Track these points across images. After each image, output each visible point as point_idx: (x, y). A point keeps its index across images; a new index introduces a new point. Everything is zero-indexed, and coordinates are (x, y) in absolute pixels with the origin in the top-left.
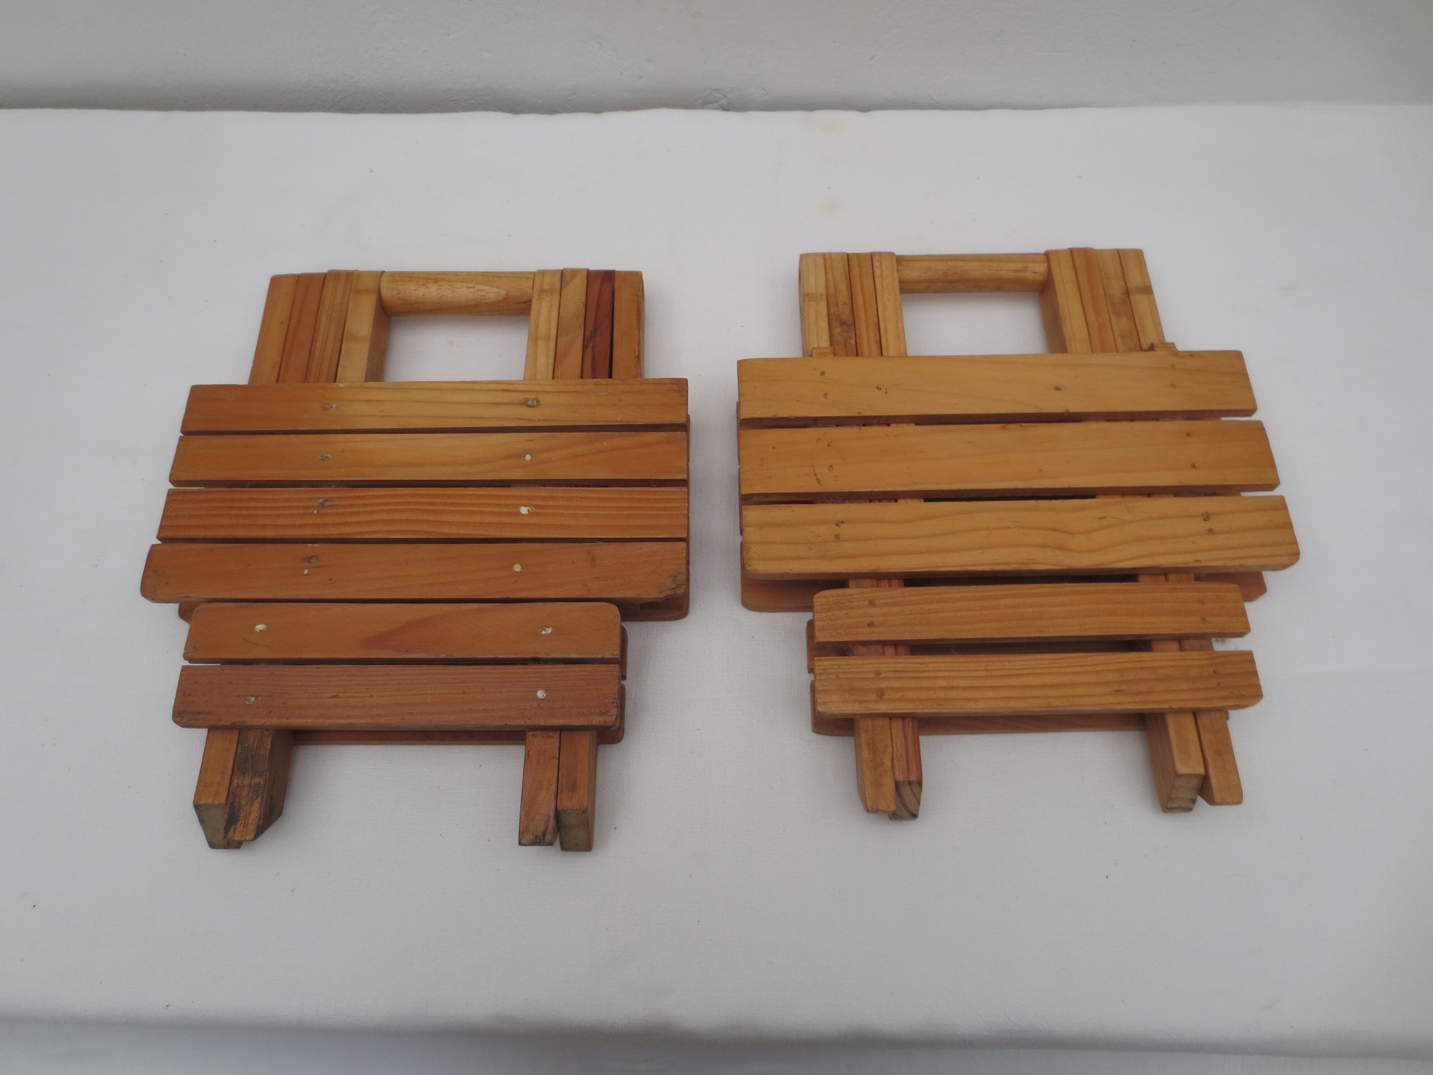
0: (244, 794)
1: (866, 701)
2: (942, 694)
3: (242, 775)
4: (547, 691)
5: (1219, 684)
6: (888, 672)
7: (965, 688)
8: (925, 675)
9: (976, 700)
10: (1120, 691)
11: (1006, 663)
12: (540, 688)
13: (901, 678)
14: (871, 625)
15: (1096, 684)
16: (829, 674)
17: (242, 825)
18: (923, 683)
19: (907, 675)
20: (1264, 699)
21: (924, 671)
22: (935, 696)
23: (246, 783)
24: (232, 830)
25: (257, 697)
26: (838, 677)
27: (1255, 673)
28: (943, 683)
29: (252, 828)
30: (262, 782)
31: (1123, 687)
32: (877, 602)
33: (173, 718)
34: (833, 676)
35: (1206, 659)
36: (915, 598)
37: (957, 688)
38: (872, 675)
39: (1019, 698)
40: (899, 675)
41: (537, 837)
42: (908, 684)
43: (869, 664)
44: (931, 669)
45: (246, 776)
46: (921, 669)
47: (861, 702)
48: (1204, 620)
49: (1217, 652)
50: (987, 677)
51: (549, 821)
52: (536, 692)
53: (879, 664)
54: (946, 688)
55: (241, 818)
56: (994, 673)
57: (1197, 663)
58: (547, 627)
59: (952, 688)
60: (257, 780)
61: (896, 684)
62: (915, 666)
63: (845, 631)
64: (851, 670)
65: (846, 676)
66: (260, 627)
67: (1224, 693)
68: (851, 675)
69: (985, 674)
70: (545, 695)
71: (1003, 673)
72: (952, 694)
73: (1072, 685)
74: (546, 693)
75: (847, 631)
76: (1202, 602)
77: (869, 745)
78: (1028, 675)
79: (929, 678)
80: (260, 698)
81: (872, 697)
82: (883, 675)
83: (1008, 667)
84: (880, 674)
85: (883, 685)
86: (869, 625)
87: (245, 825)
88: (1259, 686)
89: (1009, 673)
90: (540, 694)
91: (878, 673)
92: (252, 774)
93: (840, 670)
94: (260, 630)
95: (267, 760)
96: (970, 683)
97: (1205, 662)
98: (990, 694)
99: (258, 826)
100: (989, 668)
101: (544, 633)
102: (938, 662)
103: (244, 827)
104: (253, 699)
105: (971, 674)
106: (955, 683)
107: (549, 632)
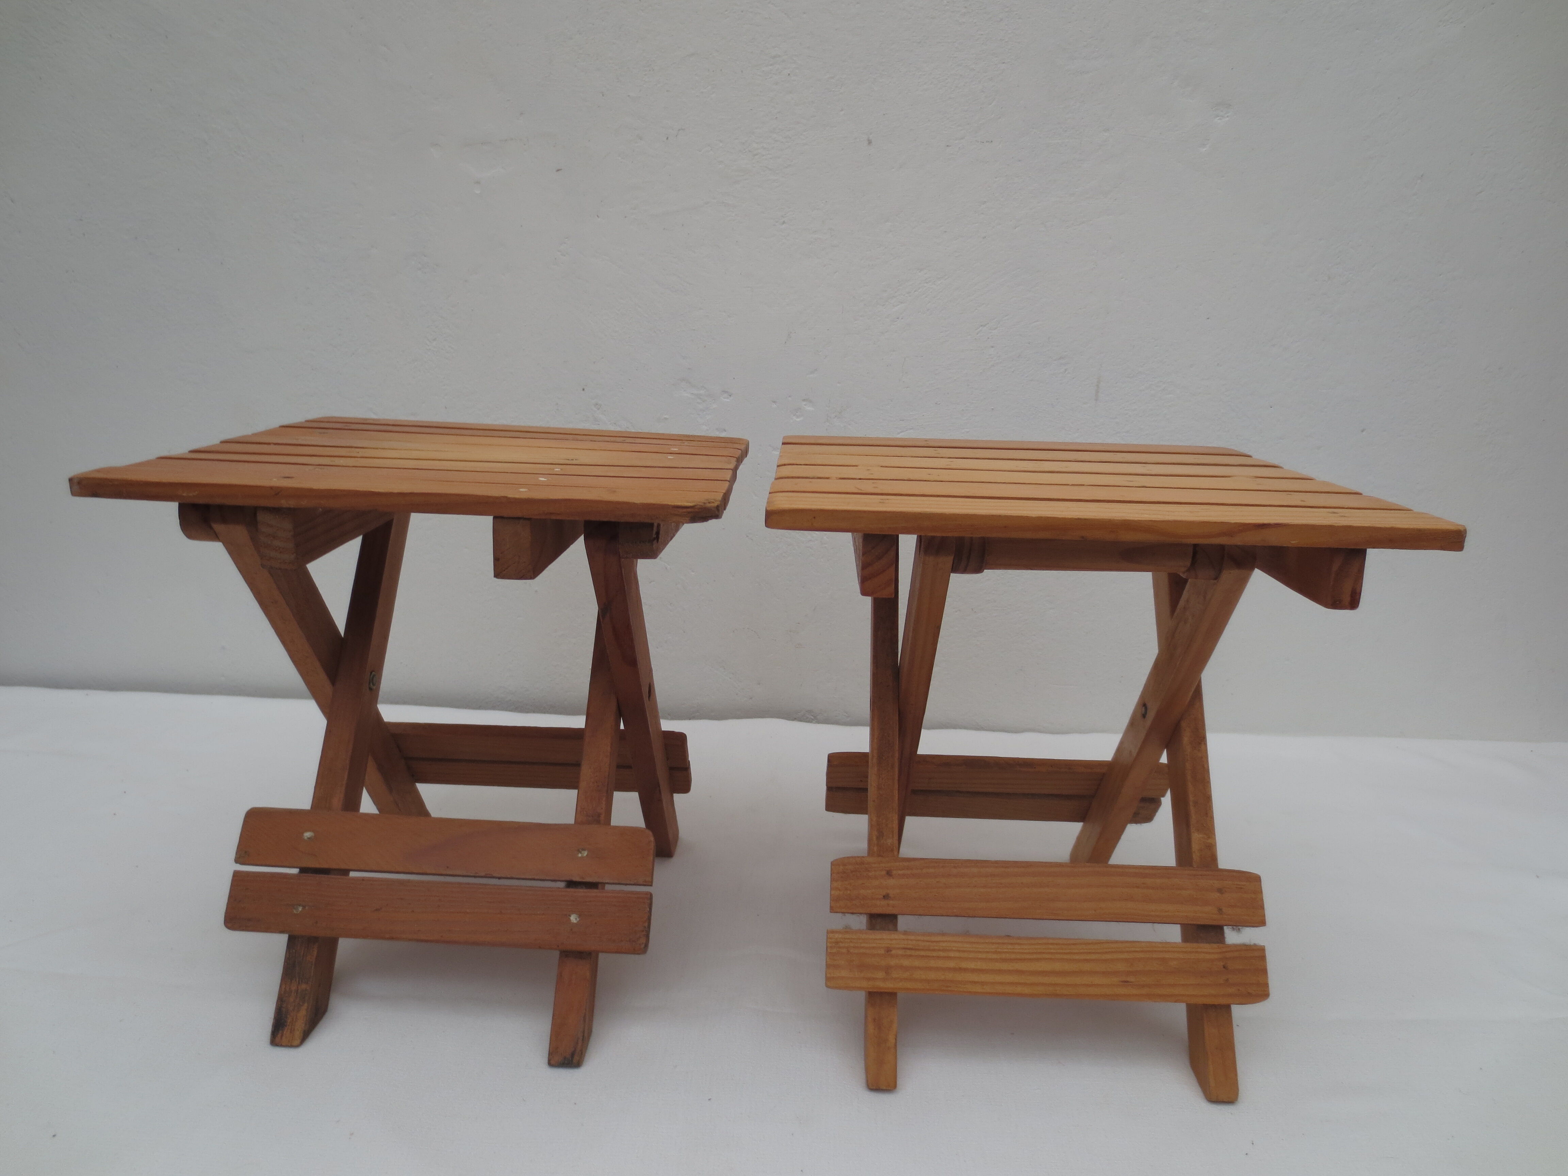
0: (292, 1000)
1: (874, 979)
2: (949, 976)
3: (289, 980)
4: (580, 916)
5: (1227, 980)
6: (898, 948)
7: (973, 971)
8: (935, 954)
9: (983, 983)
10: (1127, 982)
11: (1016, 947)
12: (574, 912)
13: (911, 956)
14: (886, 897)
15: (1105, 974)
16: (840, 947)
17: (289, 1031)
18: (933, 963)
19: (918, 953)
20: (1269, 1000)
21: (934, 950)
22: (943, 977)
23: (294, 988)
24: (279, 1035)
25: (304, 907)
26: (849, 951)
27: (1264, 971)
28: (951, 964)
29: (298, 1034)
30: (308, 988)
31: (1131, 979)
32: (894, 872)
33: (224, 923)
34: (844, 951)
35: (1217, 953)
36: (932, 870)
37: (965, 970)
38: (882, 952)
39: (1025, 984)
40: (908, 952)
41: (565, 1058)
42: (917, 963)
43: (881, 939)
44: (941, 948)
45: (293, 981)
46: (932, 948)
47: (869, 979)
48: (1220, 910)
49: (1229, 946)
50: (996, 960)
51: (577, 1043)
52: (570, 916)
53: (891, 940)
54: (955, 970)
55: (288, 1023)
56: (1004, 956)
57: (1208, 957)
58: (584, 850)
59: (961, 970)
60: (304, 986)
61: (906, 962)
62: (928, 944)
63: (860, 902)
64: (862, 945)
65: (856, 951)
66: (307, 835)
67: (1231, 990)
68: (862, 951)
69: (995, 956)
70: (578, 920)
71: (1013, 956)
72: (959, 977)
73: (1081, 973)
74: (579, 918)
75: (862, 902)
76: (1220, 891)
77: (874, 1020)
78: (1038, 960)
79: (938, 957)
80: (307, 908)
81: (881, 975)
82: (893, 952)
83: (1018, 951)
84: (891, 951)
85: (893, 962)
86: (884, 896)
87: (293, 1031)
88: (1266, 985)
89: (1018, 956)
90: (574, 918)
91: (888, 950)
92: (299, 981)
93: (852, 945)
94: (309, 838)
95: (313, 967)
96: (979, 965)
97: (1216, 956)
98: (999, 978)
99: (304, 1031)
100: (1000, 950)
101: (580, 855)
102: (949, 941)
103: (291, 1032)
104: (300, 909)
105: (980, 956)
106: (964, 965)
107: (585, 855)
